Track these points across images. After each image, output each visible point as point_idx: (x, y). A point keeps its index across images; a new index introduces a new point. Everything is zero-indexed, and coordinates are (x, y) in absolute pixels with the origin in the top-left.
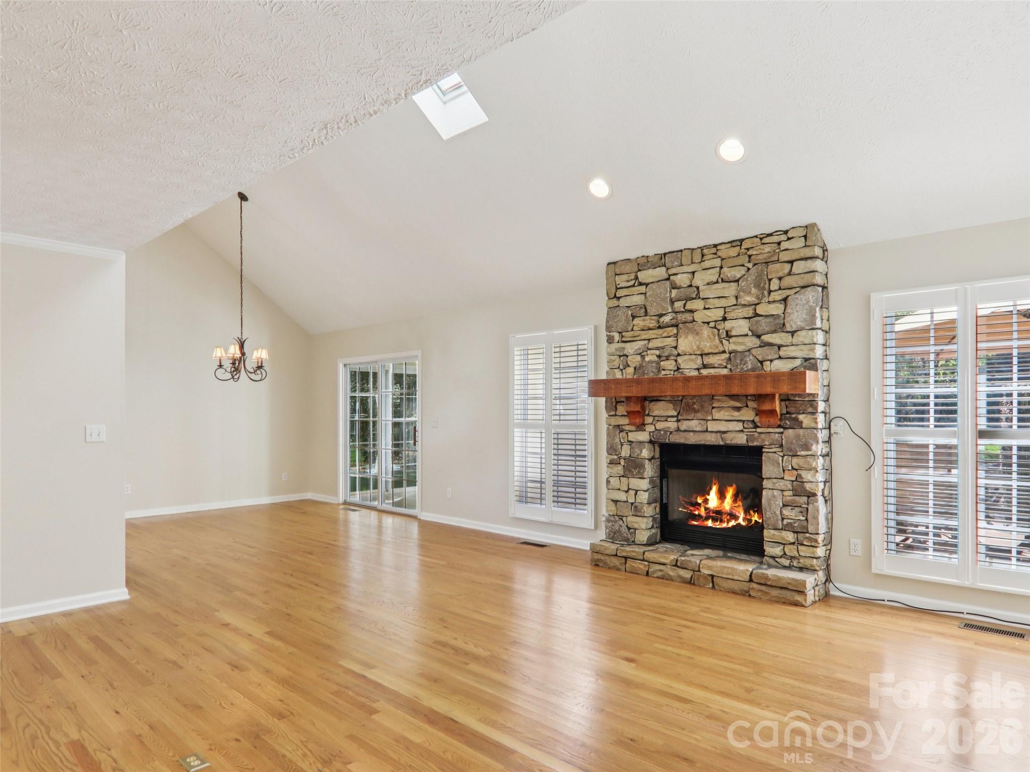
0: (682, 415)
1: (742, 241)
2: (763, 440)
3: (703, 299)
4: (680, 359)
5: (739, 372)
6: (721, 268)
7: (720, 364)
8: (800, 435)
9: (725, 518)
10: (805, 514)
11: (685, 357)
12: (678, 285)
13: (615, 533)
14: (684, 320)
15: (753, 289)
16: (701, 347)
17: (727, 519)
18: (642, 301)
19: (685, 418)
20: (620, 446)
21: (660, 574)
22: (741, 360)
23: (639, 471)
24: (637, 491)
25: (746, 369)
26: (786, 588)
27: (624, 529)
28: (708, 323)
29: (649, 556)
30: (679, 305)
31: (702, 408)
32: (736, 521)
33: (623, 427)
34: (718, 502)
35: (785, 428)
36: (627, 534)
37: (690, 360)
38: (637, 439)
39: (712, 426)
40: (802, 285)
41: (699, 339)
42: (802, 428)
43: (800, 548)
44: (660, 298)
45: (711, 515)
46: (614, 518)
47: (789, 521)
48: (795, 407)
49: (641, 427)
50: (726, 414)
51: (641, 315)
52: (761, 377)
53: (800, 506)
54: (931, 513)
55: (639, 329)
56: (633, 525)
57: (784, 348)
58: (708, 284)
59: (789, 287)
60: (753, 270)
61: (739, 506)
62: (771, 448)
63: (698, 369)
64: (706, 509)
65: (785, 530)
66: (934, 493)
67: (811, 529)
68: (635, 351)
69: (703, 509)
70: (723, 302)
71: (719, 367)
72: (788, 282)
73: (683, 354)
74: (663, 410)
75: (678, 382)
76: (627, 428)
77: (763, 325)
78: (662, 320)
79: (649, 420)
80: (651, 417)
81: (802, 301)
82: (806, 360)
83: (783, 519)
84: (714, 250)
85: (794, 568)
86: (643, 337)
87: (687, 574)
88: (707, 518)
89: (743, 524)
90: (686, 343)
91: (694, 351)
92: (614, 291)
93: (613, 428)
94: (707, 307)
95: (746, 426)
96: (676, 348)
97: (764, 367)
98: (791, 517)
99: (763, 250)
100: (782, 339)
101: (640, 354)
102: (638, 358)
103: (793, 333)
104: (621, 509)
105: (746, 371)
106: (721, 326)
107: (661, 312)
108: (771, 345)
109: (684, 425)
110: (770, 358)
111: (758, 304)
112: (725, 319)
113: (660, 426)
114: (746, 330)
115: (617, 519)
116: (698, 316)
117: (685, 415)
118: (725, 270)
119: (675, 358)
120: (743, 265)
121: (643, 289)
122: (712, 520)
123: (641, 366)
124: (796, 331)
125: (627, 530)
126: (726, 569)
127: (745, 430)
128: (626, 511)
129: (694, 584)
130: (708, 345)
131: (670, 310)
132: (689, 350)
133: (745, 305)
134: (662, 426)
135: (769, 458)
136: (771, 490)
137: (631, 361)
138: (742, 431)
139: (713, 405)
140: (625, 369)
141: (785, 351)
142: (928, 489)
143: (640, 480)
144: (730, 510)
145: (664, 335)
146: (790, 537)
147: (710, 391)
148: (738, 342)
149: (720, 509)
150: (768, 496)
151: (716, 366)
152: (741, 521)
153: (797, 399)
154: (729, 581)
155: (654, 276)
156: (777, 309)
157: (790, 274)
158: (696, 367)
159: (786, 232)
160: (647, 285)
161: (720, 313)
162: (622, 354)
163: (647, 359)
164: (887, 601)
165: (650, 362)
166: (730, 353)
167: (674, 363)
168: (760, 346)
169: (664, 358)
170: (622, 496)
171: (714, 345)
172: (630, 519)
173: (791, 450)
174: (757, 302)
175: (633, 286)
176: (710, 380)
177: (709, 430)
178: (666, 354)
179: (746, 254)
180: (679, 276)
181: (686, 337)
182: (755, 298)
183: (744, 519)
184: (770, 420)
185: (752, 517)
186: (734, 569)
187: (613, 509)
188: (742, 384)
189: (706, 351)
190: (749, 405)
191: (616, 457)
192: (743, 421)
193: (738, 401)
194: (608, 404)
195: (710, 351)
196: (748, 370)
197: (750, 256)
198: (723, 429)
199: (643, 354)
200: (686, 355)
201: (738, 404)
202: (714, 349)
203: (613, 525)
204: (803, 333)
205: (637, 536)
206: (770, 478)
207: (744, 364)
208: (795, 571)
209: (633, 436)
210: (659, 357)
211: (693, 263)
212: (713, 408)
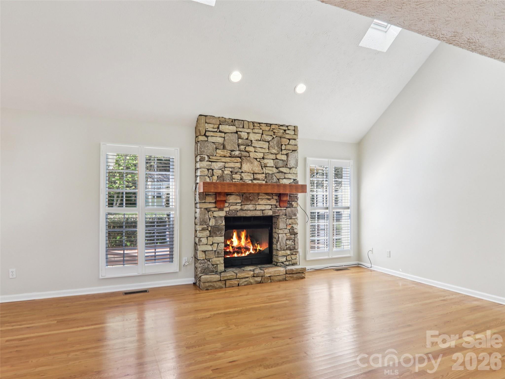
0: (244, 202)
1: (271, 125)
2: (280, 213)
3: (254, 147)
4: (242, 174)
5: (270, 183)
6: (262, 134)
7: (262, 179)
8: (293, 210)
9: (243, 250)
10: (294, 241)
11: (246, 174)
12: (242, 137)
13: (205, 269)
14: (245, 155)
15: (276, 147)
16: (253, 169)
17: (244, 251)
18: (222, 141)
19: (245, 204)
20: (209, 220)
21: (246, 283)
22: (271, 178)
23: (220, 233)
24: (218, 244)
25: (273, 182)
26: (299, 273)
27: (210, 266)
28: (256, 159)
29: (240, 275)
30: (242, 147)
31: (254, 199)
32: (249, 251)
33: (211, 209)
34: (238, 242)
35: (287, 208)
36: (213, 268)
37: (248, 175)
38: (219, 215)
39: (258, 207)
40: (293, 150)
41: (252, 166)
42: (293, 207)
43: (292, 256)
44: (233, 142)
45: (236, 250)
46: (204, 261)
47: (289, 246)
48: (291, 199)
49: (221, 209)
50: (265, 202)
51: (221, 148)
52: (279, 186)
53: (292, 239)
54: (316, 236)
55: (220, 156)
56: (216, 263)
57: (287, 174)
58: (256, 140)
59: (289, 150)
60: (275, 139)
61: (249, 242)
62: (282, 216)
63: (251, 180)
64: (233, 247)
65: (287, 250)
66: (317, 229)
67: (296, 248)
68: (219, 168)
69: (231, 248)
70: (263, 151)
71: (261, 179)
72: (289, 147)
73: (245, 172)
74: (234, 200)
75: (256, 186)
76: (213, 209)
77: (280, 164)
78: (233, 153)
79: (227, 205)
80: (227, 203)
81: (293, 156)
82: (294, 180)
83: (286, 246)
84: (259, 125)
85: (290, 265)
86: (223, 161)
87: (259, 279)
88: (234, 253)
89: (253, 252)
90: (246, 167)
91: (250, 171)
92: (204, 132)
93: (204, 209)
94: (256, 151)
95: (273, 207)
96: (240, 168)
97: (280, 182)
98: (290, 244)
99: (280, 131)
100: (286, 171)
101: (221, 169)
102: (220, 171)
103: (290, 168)
104: (209, 255)
105: (273, 183)
106: (262, 161)
107: (233, 149)
108: (282, 172)
109: (246, 207)
110: (282, 178)
111: (278, 154)
112: (263, 158)
113: (232, 208)
114: (272, 165)
115: (206, 261)
116: (252, 155)
117: (245, 202)
118: (264, 136)
119: (240, 174)
120: (272, 136)
121: (223, 135)
122: (237, 253)
123: (222, 176)
124: (291, 168)
125: (212, 266)
126: (277, 272)
127: (272, 209)
128: (212, 256)
129: (263, 283)
130: (257, 169)
131: (238, 149)
132: (248, 170)
133: (272, 154)
134: (234, 208)
135: (282, 220)
136: (282, 234)
137: (216, 173)
138: (271, 209)
139: (259, 198)
140: (212, 177)
141: (287, 176)
142: (315, 227)
143: (220, 237)
144: (245, 246)
145: (234, 161)
146: (288, 252)
147: (271, 191)
148: (270, 170)
149: (240, 246)
150: (281, 237)
151: (260, 179)
152: (251, 251)
153: (292, 196)
154: (278, 277)
155: (230, 130)
156: (284, 158)
157: (288, 144)
158: (251, 179)
159: (287, 126)
160: (225, 133)
161: (262, 155)
162: (210, 168)
163: (226, 172)
164: (310, 269)
165: (227, 174)
166: (266, 174)
167: (240, 176)
168: (278, 173)
169: (235, 173)
170: (210, 248)
171: (260, 169)
172: (215, 259)
173: (290, 217)
174: (277, 153)
175: (216, 132)
176: (271, 186)
177: (257, 209)
178: (236, 171)
179: (272, 131)
180: (243, 133)
181: (247, 164)
182: (277, 151)
183: (253, 250)
184: (284, 204)
185: (257, 248)
186: (279, 270)
187: (204, 256)
188: (284, 189)
189: (256, 172)
190: (274, 198)
191: (206, 226)
192: (272, 205)
193: (269, 196)
194: (201, 196)
195: (258, 172)
196: (274, 182)
197: (274, 132)
198: (263, 209)
199: (222, 169)
200: (246, 173)
201: (269, 197)
202: (260, 172)
203: (204, 265)
204: (294, 169)
205: (219, 268)
206: (282, 229)
207: (273, 180)
208: (291, 266)
209: (216, 214)
210: (231, 172)
211: (249, 128)
212: (259, 199)
